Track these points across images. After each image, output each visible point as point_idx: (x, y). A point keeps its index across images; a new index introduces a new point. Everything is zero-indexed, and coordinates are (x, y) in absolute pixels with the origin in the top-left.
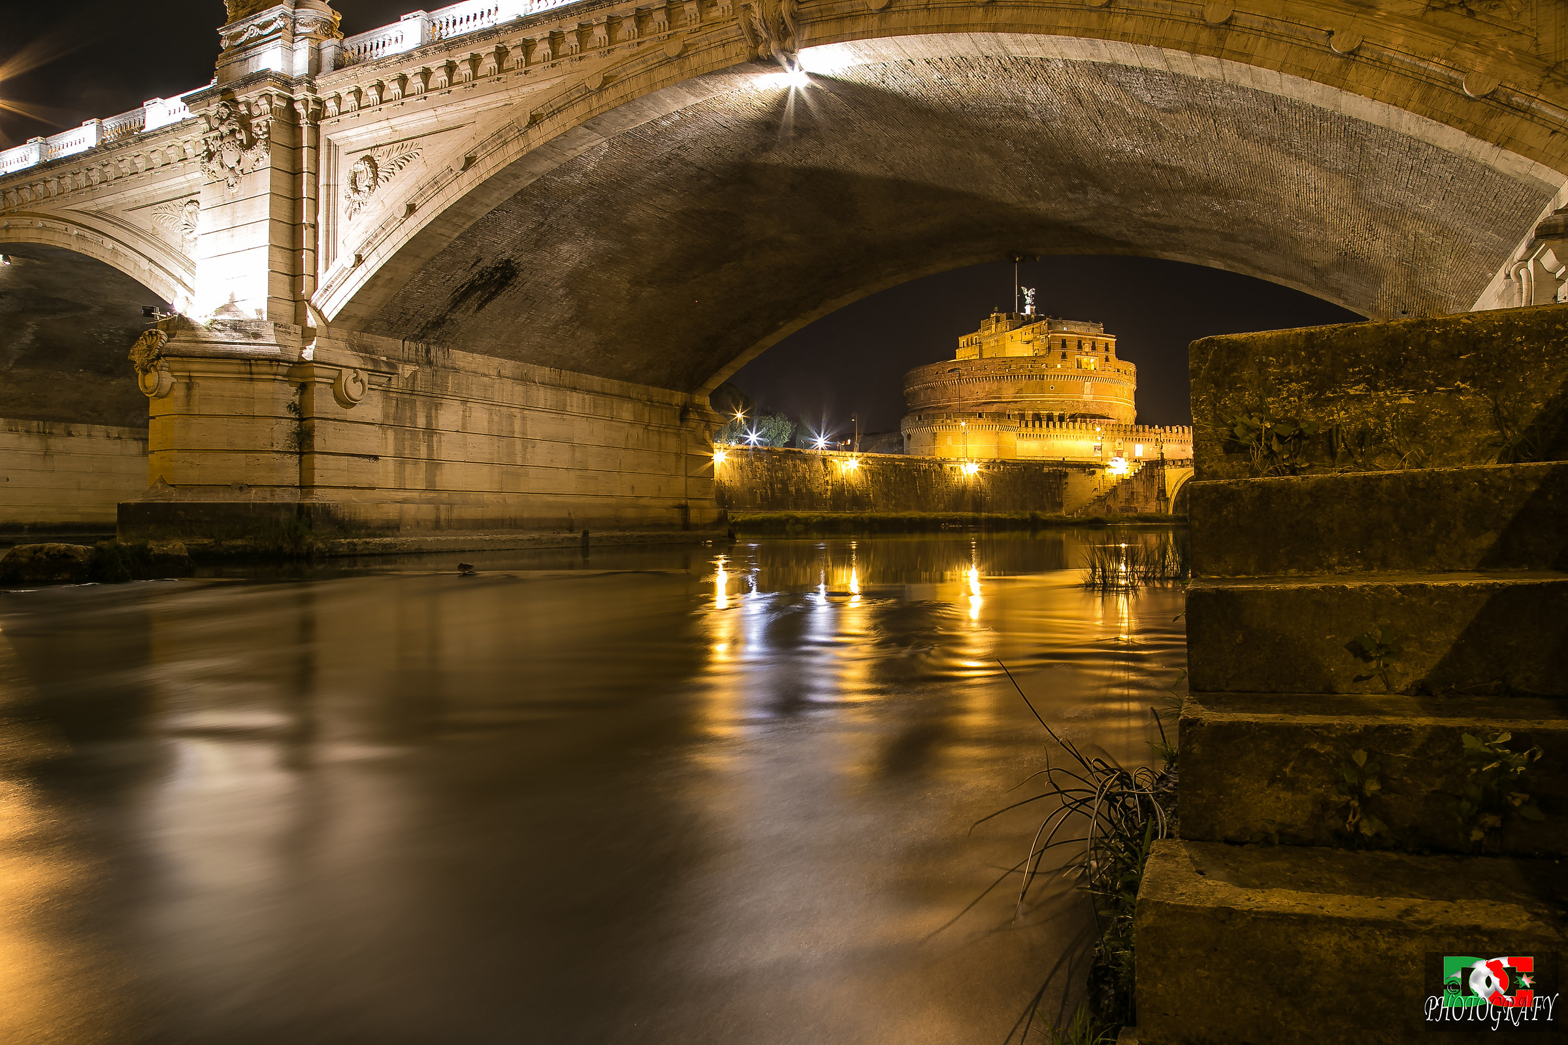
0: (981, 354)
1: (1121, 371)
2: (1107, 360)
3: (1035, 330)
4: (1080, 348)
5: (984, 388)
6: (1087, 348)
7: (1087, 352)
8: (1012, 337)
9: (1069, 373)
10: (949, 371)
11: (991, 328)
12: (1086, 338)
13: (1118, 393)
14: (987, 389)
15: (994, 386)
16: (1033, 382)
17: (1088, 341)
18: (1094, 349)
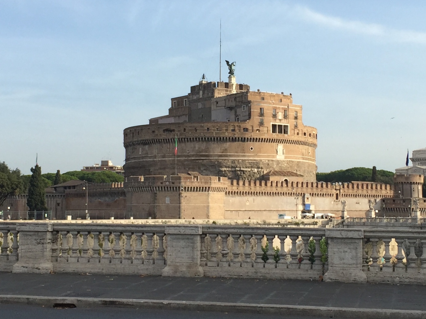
1: (307, 134)
2: (296, 125)
4: (275, 116)
5: (195, 147)
6: (280, 116)
7: (280, 120)
8: (217, 103)
9: (266, 136)
10: (164, 131)
11: (198, 93)
12: (279, 108)
13: (304, 153)
14: (197, 148)
15: (203, 146)
16: (236, 144)
17: (281, 110)
18: (285, 117)
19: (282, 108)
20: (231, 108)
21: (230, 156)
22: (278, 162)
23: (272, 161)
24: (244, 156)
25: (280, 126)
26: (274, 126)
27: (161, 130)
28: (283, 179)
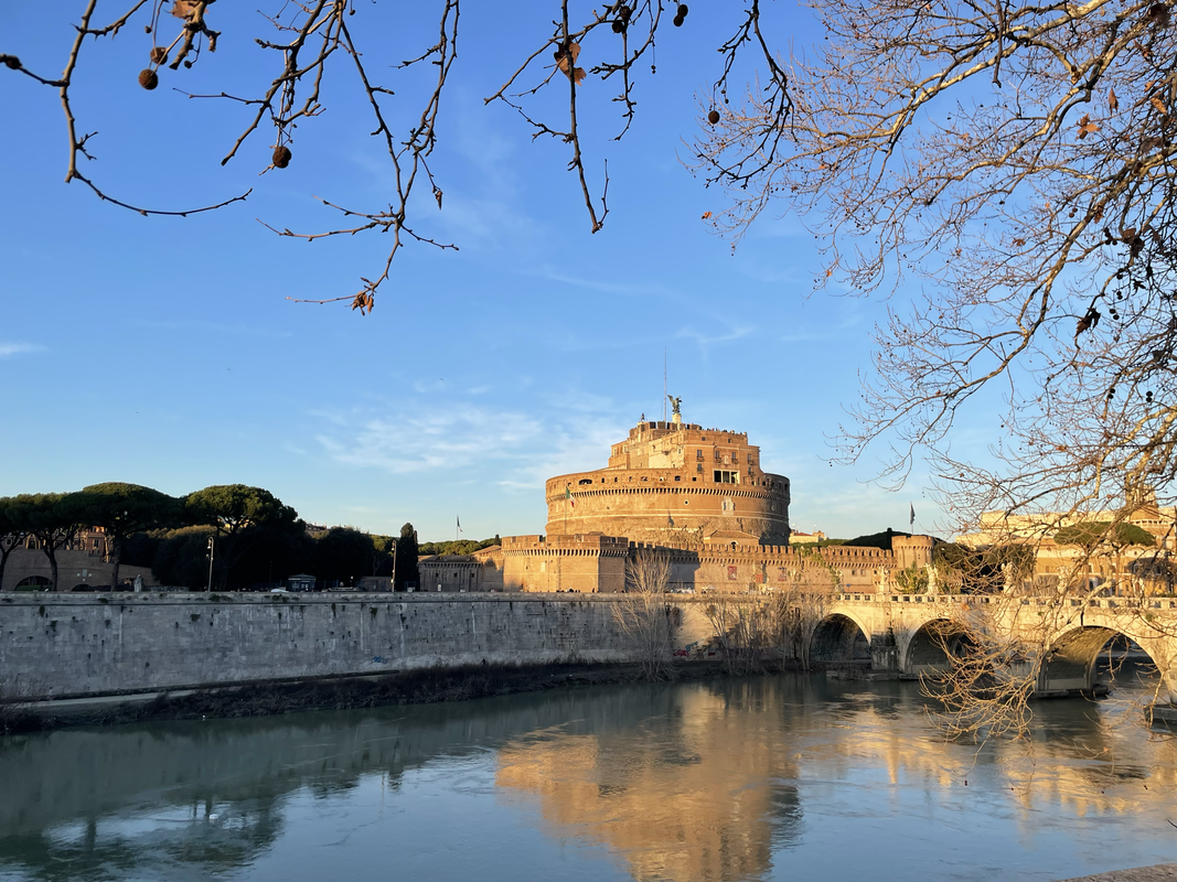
0: (628, 464)
2: (750, 472)
3: (674, 441)
4: (718, 459)
5: (615, 502)
6: (726, 459)
7: (726, 465)
8: (654, 447)
9: (706, 486)
10: (581, 482)
11: (637, 437)
12: (725, 450)
14: (617, 503)
15: (625, 498)
16: (667, 496)
17: (728, 453)
18: (734, 460)
19: (730, 451)
20: (667, 453)
21: (659, 512)
22: (724, 520)
23: (716, 517)
24: (677, 512)
25: (726, 474)
26: (717, 474)
27: (578, 482)
28: (730, 541)
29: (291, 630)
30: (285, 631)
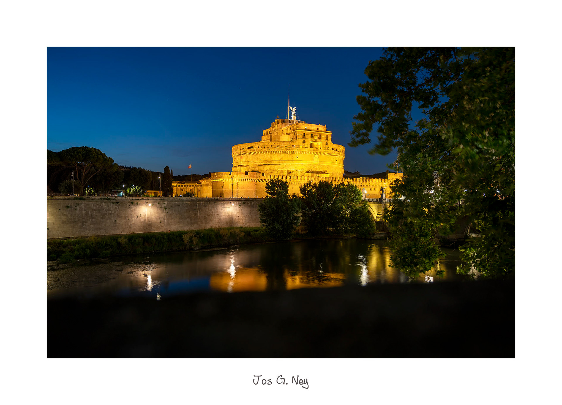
0: (271, 139)
1: (334, 149)
2: (327, 144)
3: (292, 129)
4: (312, 138)
5: (264, 157)
6: (316, 138)
7: (316, 140)
8: (283, 132)
9: (306, 150)
11: (275, 127)
12: (316, 133)
13: (333, 161)
14: (265, 158)
15: (269, 156)
16: (288, 155)
17: (317, 135)
18: (319, 138)
19: (318, 133)
20: (289, 134)
21: (285, 162)
22: (314, 166)
23: (311, 165)
24: (293, 162)
26: (312, 144)
27: (247, 148)
28: (317, 175)
29: (113, 214)
30: (111, 214)
